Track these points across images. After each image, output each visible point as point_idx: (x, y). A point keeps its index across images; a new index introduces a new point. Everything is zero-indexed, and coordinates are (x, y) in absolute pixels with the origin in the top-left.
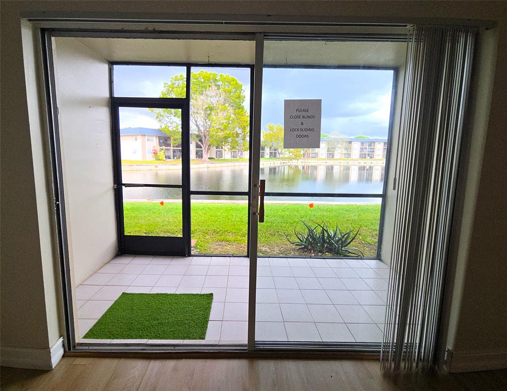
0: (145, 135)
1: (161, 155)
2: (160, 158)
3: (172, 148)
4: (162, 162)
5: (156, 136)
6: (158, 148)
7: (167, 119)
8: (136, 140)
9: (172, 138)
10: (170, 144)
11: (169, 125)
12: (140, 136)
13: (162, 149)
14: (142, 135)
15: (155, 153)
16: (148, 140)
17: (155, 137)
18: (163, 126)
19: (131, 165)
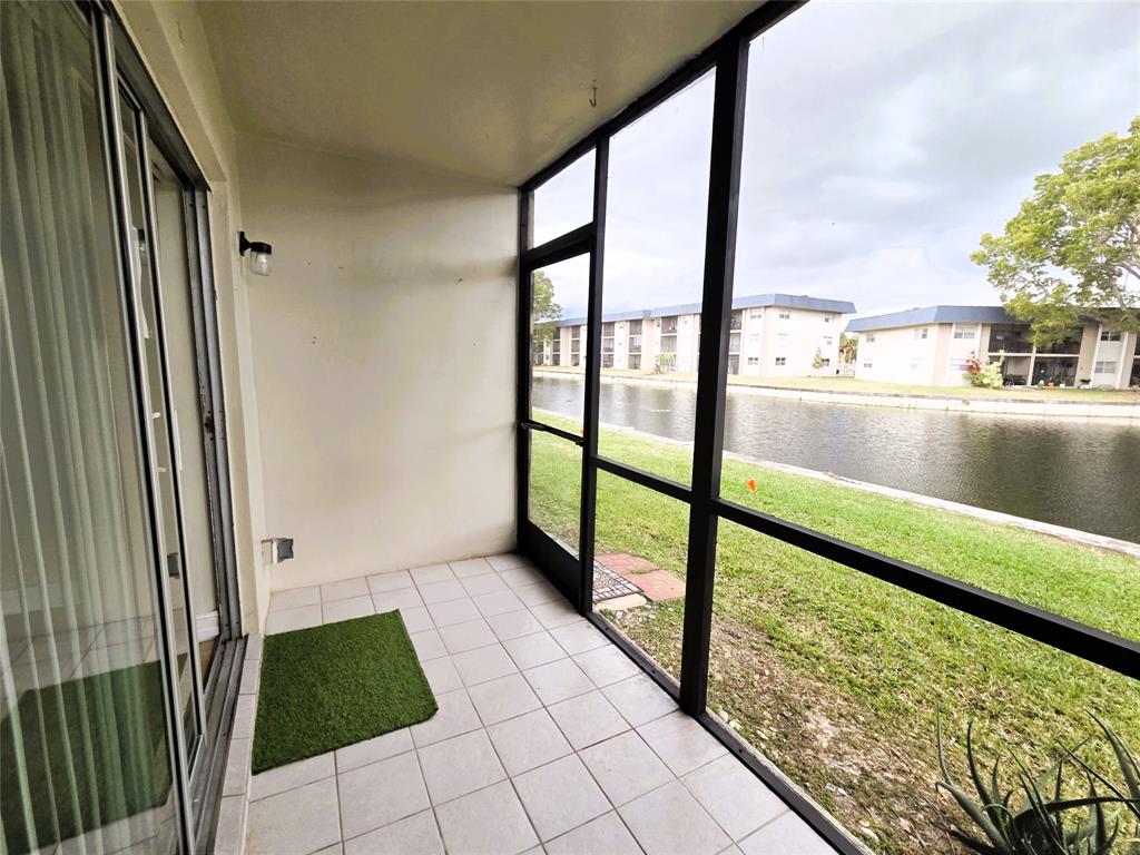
0: (951, 324)
1: (992, 373)
2: (985, 381)
3: (1034, 355)
4: (989, 391)
5: (983, 325)
6: (985, 355)
7: (1029, 277)
8: (924, 336)
9: (1034, 327)
10: (1031, 344)
11: (1033, 290)
12: (937, 327)
13: (998, 358)
14: (940, 324)
15: (973, 368)
16: (957, 336)
17: (980, 328)
18: (1012, 294)
19: (896, 396)
